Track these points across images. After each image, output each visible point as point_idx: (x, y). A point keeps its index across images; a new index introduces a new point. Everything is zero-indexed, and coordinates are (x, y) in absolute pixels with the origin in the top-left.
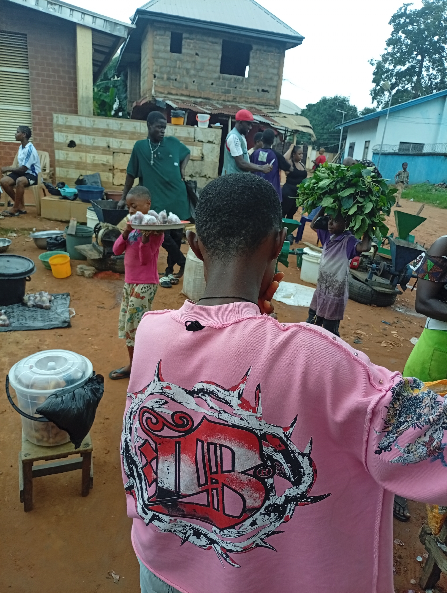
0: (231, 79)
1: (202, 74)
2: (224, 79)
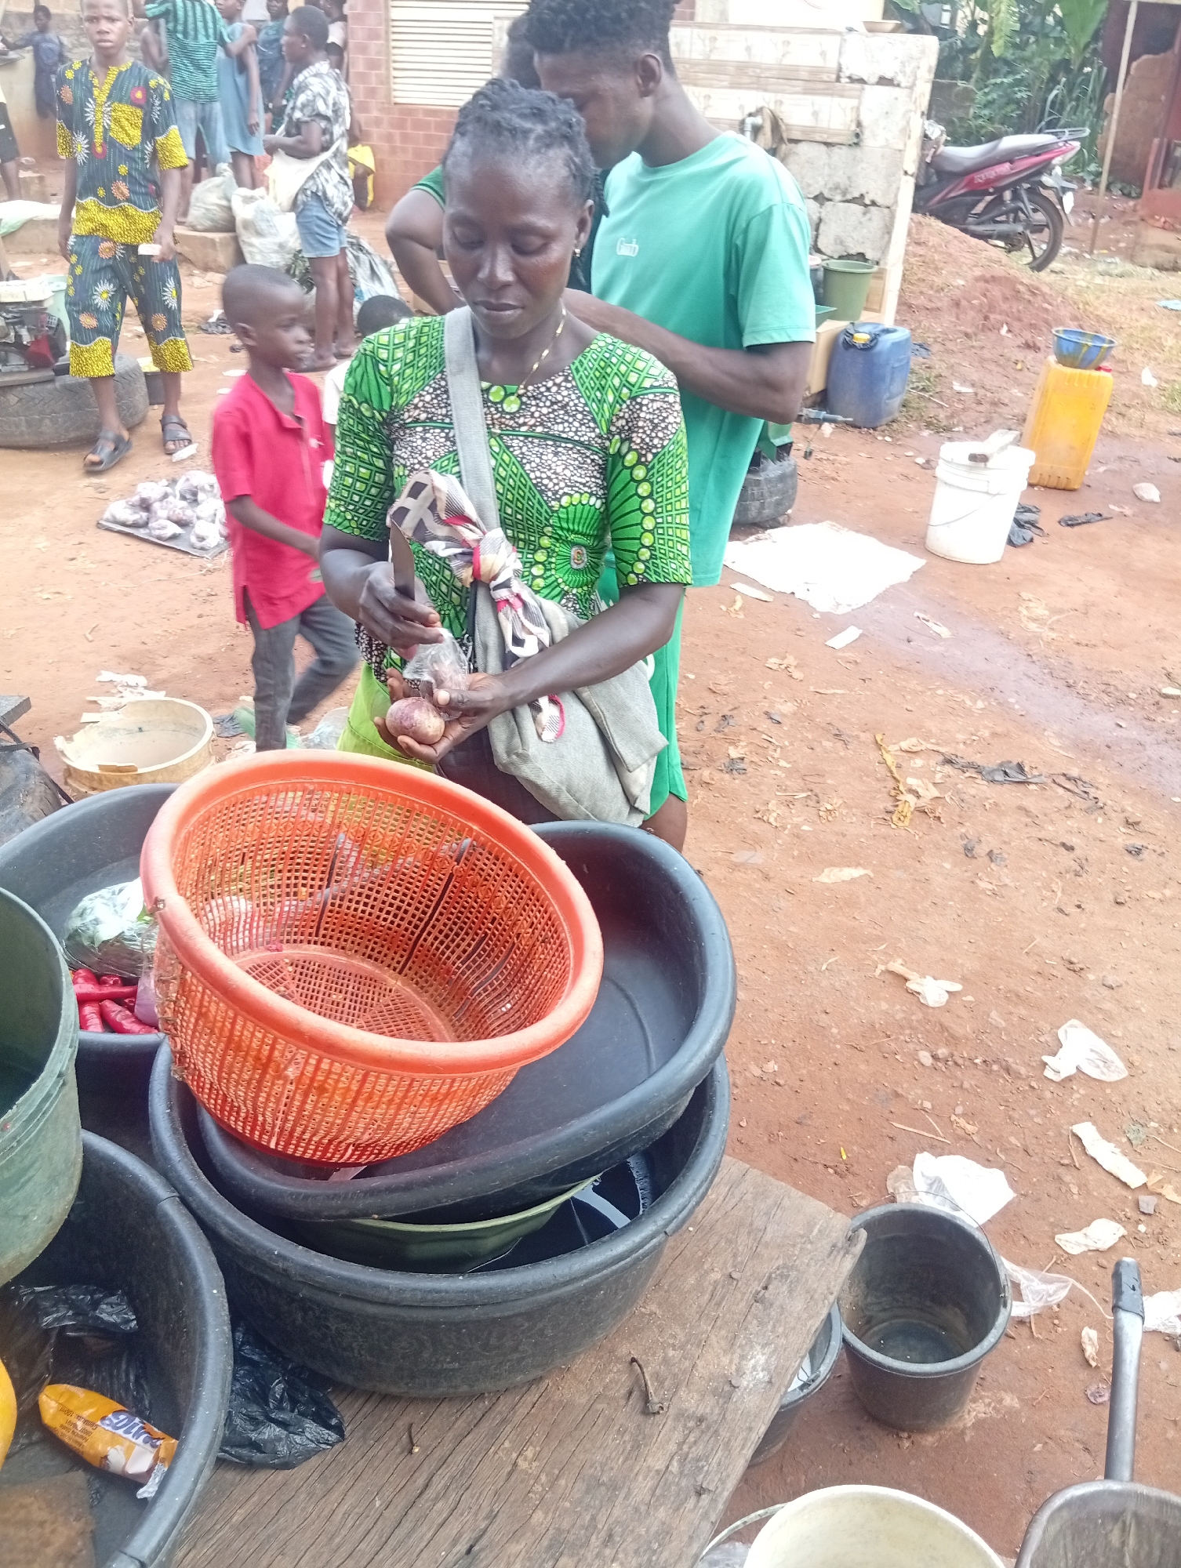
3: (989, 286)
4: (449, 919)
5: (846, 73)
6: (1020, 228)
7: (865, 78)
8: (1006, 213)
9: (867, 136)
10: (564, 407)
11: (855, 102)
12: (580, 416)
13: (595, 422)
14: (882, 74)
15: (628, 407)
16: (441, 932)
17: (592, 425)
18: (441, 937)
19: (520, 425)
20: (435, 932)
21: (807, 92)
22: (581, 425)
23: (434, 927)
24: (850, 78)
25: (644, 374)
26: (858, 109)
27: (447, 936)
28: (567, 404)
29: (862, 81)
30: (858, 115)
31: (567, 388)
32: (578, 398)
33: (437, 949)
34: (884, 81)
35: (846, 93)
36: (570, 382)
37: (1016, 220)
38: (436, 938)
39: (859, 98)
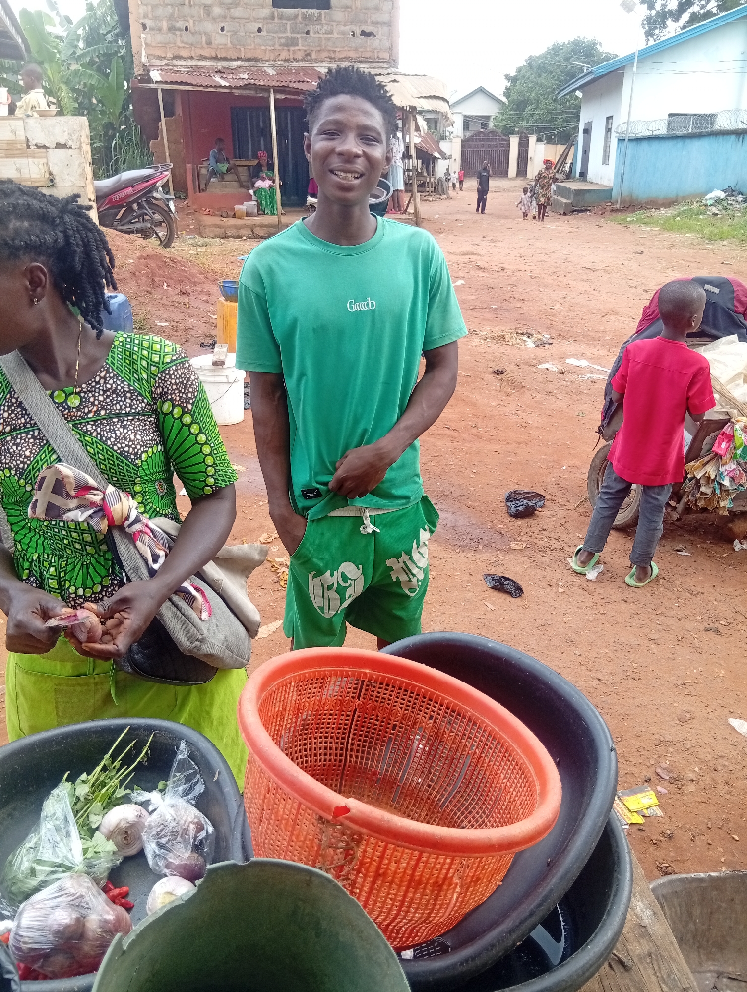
0: (296, 17)
1: (238, 12)
2: (281, 17)
3: (148, 261)
4: (359, 740)
5: (32, 143)
6: (149, 225)
7: (47, 145)
8: (138, 217)
9: (57, 180)
10: (114, 391)
11: (44, 160)
12: (129, 395)
13: (141, 395)
14: (56, 141)
15: (160, 378)
16: (358, 751)
17: (140, 398)
18: (360, 754)
19: (87, 414)
20: (354, 753)
21: (8, 156)
22: (132, 401)
23: (351, 750)
24: (36, 145)
25: (162, 354)
26: (47, 164)
27: (363, 752)
28: (116, 388)
29: (45, 147)
30: (49, 168)
31: (111, 378)
32: (122, 382)
33: (361, 763)
34: (59, 146)
35: (36, 155)
36: (112, 372)
37: (144, 220)
38: (357, 757)
39: (46, 157)
